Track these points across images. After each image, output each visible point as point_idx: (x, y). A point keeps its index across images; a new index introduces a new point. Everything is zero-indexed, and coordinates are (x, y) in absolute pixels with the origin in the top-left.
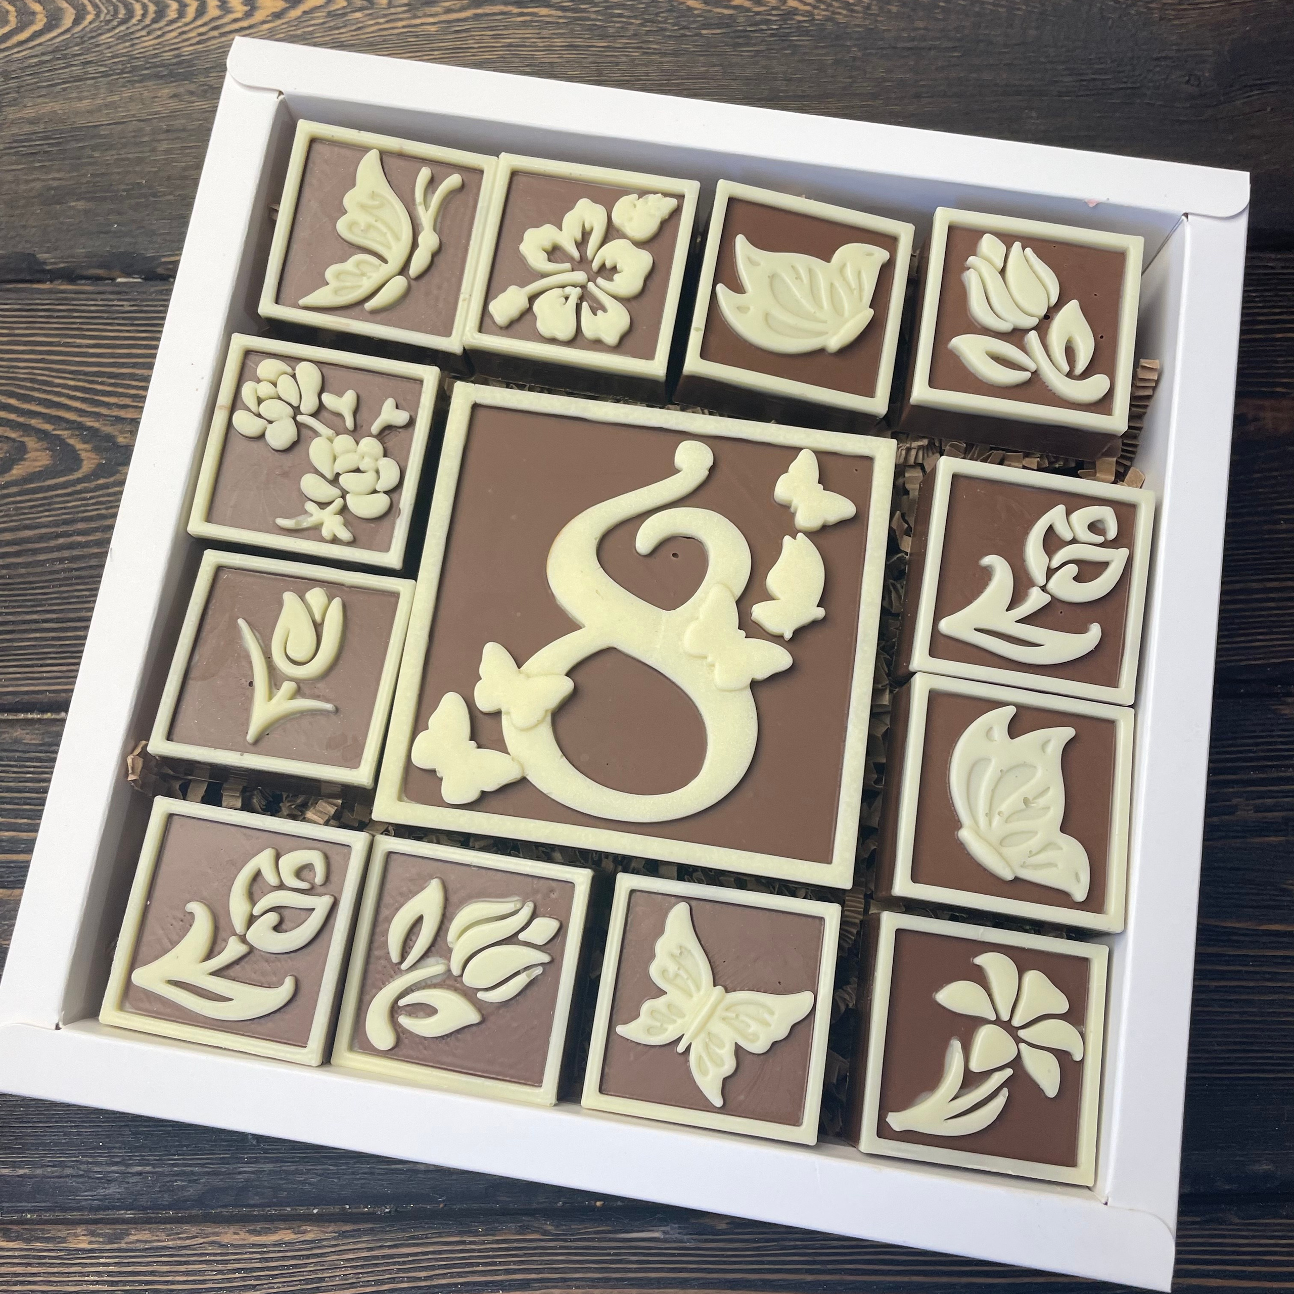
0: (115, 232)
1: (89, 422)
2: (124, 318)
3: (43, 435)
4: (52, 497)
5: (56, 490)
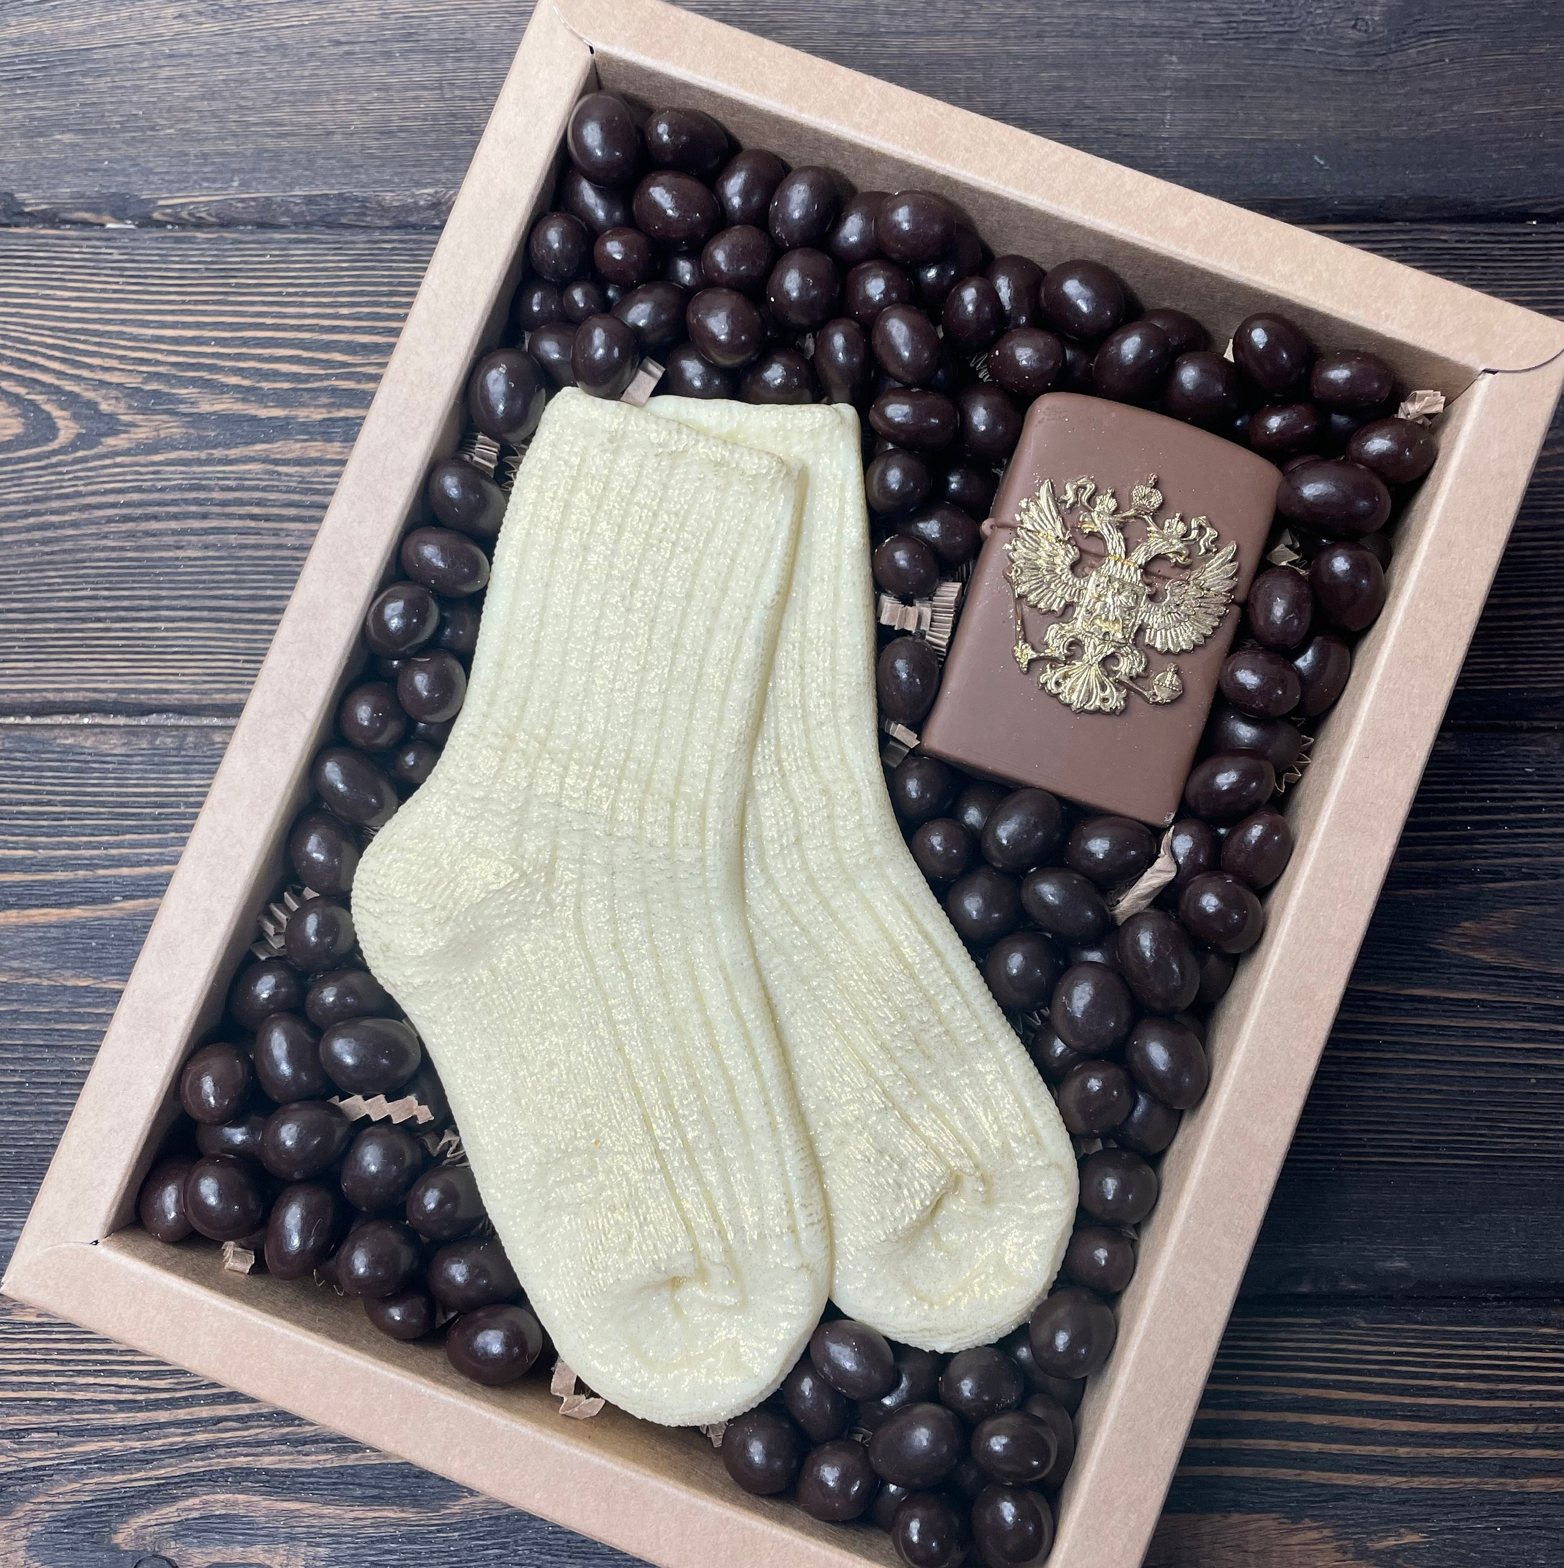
0: (105, 170)
1: (69, 386)
2: (113, 269)
3: (15, 400)
4: (22, 470)
5: (28, 461)
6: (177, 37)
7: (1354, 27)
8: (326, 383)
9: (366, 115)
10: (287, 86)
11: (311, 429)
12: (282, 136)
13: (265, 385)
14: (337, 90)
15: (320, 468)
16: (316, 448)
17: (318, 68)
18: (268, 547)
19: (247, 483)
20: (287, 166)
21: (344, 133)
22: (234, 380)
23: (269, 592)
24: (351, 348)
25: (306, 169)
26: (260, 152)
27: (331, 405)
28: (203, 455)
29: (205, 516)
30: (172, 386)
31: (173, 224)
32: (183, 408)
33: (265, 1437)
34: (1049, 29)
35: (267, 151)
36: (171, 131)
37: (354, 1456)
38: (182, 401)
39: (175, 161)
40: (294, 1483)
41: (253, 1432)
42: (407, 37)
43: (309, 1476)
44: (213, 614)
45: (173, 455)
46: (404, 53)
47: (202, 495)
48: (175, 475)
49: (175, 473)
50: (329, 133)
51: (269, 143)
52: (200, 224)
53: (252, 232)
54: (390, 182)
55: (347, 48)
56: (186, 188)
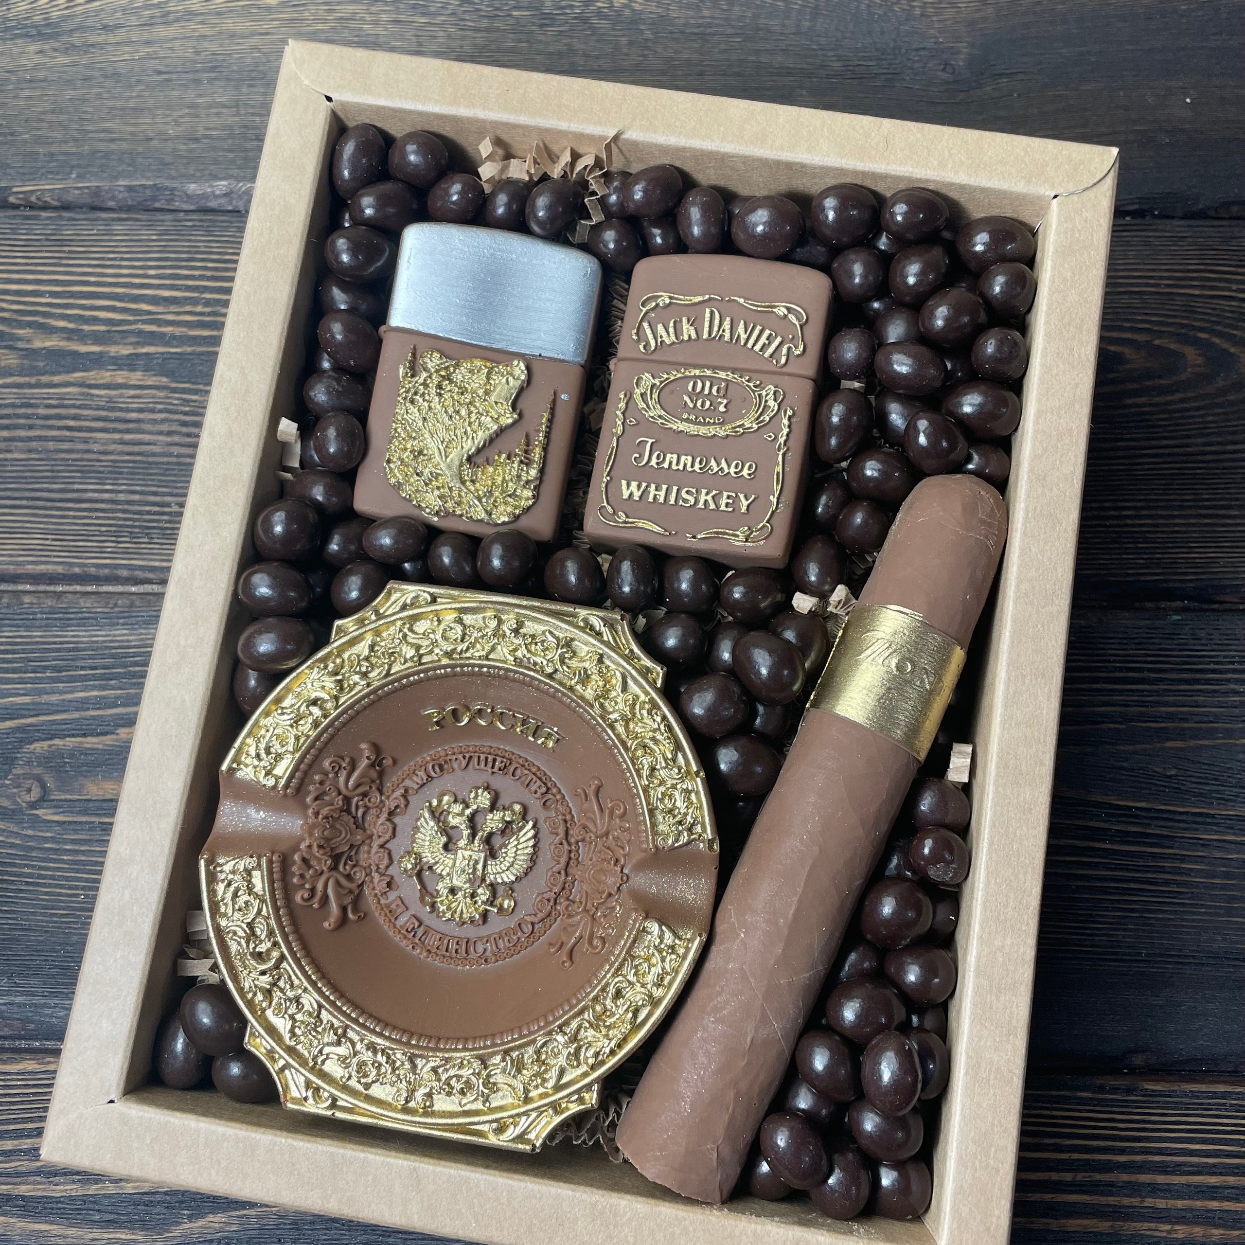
6: (35, 68)
7: (944, 70)
8: (134, 327)
9: (179, 126)
10: (119, 104)
11: (119, 362)
12: (112, 140)
13: (86, 328)
14: (157, 107)
15: (124, 391)
16: (121, 376)
17: (143, 90)
18: (78, 451)
19: (66, 402)
20: (115, 163)
21: (160, 139)
22: (62, 324)
23: (76, 487)
24: (155, 300)
25: (129, 165)
26: (94, 153)
27: (137, 344)
28: (33, 380)
29: (31, 427)
30: (13, 328)
31: (25, 207)
32: (20, 345)
33: (24, 1169)
34: (708, 69)
35: (100, 152)
36: (27, 136)
37: (95, 1187)
38: (20, 339)
39: (27, 159)
40: (45, 1208)
41: (13, 1164)
42: (213, 69)
43: (58, 1203)
44: (31, 503)
45: (9, 380)
46: (210, 81)
47: (30, 411)
48: (10, 396)
49: (10, 393)
50: (150, 139)
51: (102, 146)
52: (46, 207)
53: (85, 213)
54: (193, 175)
55: (166, 76)
56: (34, 179)
